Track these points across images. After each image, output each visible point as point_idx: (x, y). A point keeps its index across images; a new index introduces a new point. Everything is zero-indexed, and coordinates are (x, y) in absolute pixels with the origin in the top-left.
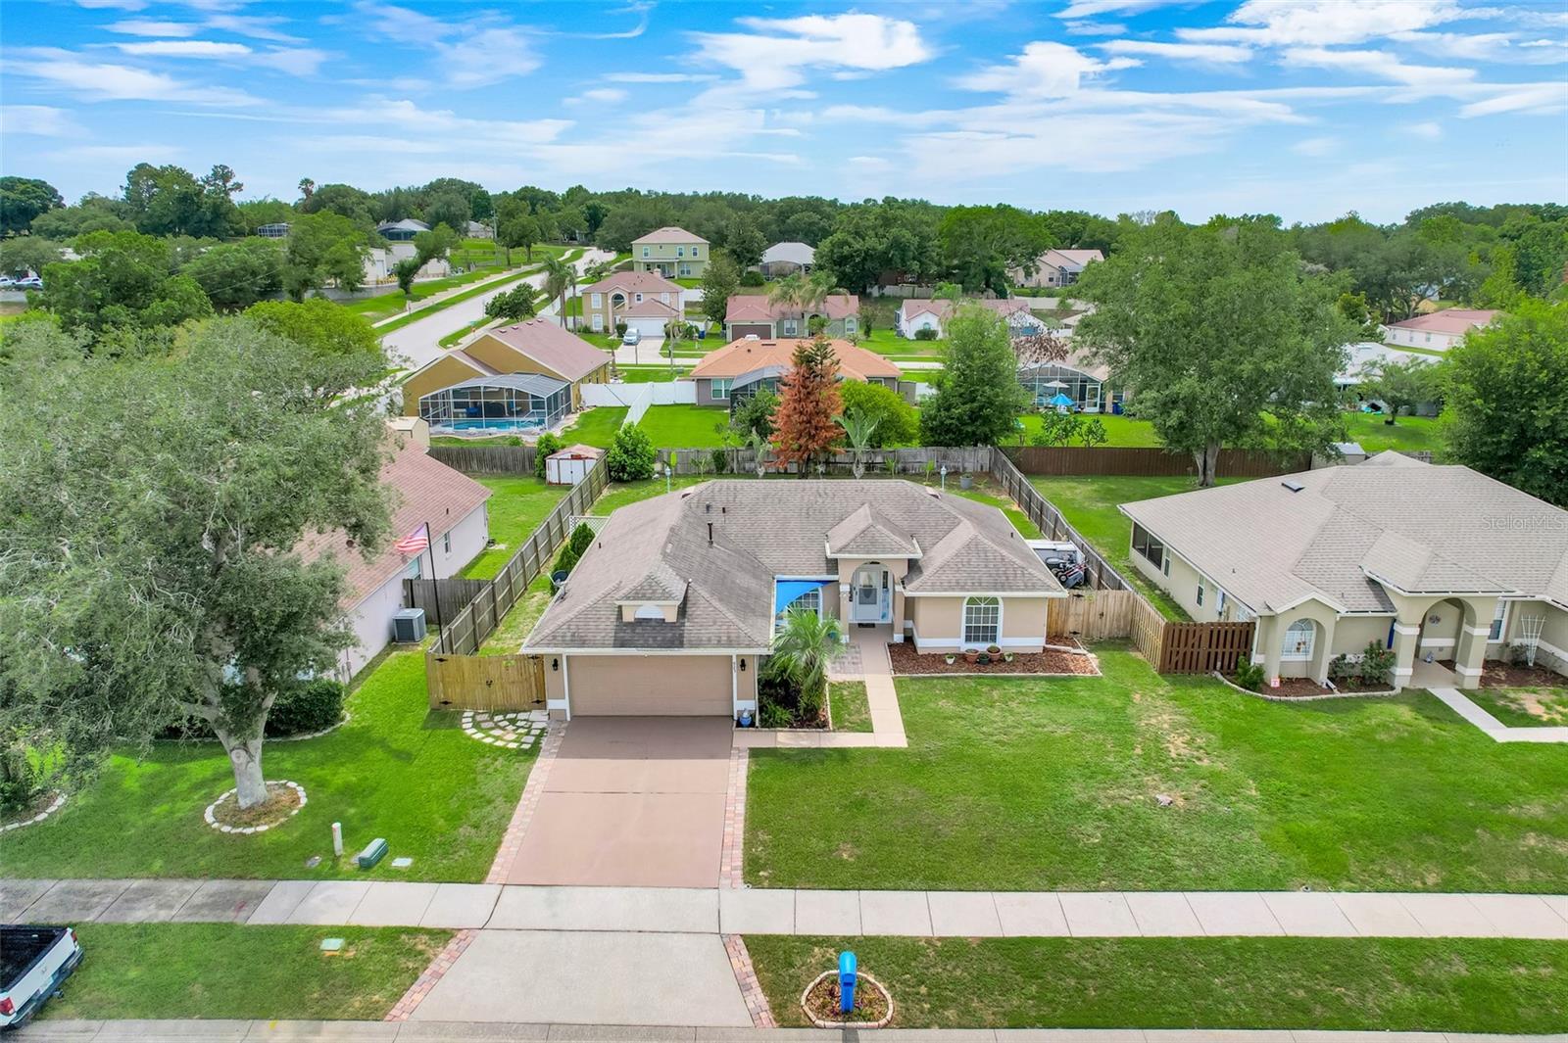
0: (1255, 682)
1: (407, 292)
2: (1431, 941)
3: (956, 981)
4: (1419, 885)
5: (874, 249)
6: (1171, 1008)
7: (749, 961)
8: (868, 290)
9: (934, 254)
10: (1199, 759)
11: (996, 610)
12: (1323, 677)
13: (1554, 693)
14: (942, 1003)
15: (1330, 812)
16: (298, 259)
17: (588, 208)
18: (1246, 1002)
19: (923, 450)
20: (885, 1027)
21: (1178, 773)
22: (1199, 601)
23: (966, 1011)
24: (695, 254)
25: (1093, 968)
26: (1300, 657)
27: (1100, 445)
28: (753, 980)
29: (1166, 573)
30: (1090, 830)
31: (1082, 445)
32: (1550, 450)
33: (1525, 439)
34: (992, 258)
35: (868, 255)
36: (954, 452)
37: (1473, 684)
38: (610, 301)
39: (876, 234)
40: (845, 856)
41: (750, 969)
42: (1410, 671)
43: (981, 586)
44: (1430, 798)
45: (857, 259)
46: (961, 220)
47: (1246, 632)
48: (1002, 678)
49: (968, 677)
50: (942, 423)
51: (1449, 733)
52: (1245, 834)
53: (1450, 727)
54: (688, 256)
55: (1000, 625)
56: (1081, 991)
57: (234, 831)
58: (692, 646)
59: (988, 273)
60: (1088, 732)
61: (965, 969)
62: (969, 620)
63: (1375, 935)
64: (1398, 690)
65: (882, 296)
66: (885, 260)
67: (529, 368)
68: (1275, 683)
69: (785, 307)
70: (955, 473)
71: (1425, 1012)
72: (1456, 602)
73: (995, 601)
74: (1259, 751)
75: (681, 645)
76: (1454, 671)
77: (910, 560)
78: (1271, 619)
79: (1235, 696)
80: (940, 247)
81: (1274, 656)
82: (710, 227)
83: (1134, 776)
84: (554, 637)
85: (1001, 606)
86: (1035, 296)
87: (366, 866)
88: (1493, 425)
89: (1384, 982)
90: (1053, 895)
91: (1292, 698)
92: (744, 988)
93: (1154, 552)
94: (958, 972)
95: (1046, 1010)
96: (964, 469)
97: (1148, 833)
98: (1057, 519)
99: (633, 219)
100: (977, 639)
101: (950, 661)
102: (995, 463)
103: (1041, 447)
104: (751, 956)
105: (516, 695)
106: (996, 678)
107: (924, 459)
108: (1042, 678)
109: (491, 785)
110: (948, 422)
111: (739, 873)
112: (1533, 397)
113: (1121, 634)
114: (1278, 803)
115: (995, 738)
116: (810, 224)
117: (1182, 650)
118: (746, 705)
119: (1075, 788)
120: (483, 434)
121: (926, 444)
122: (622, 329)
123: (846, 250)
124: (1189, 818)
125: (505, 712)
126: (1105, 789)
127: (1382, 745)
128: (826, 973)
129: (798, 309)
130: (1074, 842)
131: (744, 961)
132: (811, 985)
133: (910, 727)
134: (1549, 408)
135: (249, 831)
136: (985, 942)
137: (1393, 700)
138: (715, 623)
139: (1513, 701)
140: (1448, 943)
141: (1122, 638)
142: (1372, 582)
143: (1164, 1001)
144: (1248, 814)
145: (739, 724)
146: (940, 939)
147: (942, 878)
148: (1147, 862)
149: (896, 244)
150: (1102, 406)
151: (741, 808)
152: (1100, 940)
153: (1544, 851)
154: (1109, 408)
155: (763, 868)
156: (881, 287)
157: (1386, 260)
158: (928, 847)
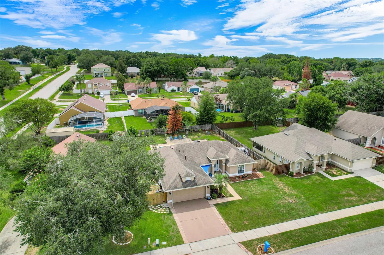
0: (292, 175)
1: (29, 83)
2: (341, 219)
3: (279, 242)
4: (335, 209)
5: (156, 70)
6: (313, 239)
7: (244, 247)
8: (154, 79)
9: (170, 70)
10: (292, 192)
11: (243, 167)
12: (302, 172)
13: (336, 169)
14: (280, 247)
15: (316, 199)
16: (4, 78)
17: (68, 55)
18: (322, 235)
19: (197, 126)
20: (273, 253)
21: (290, 196)
22: (274, 159)
23: (284, 247)
24: (108, 70)
25: (298, 235)
26: (298, 169)
27: (233, 122)
28: (247, 250)
29: (264, 152)
30: (283, 210)
31: (230, 122)
32: (320, 121)
33: (316, 119)
34: (183, 71)
35: (155, 71)
36: (204, 126)
37: (324, 170)
38: (93, 86)
39: (156, 66)
40: (246, 223)
41: (245, 248)
42: (315, 169)
43: (241, 163)
44: (329, 193)
45: (152, 72)
46: (176, 62)
47: (288, 165)
48: (249, 180)
49: (242, 181)
50: (202, 120)
51: (326, 180)
52: (306, 205)
53: (325, 179)
54: (106, 71)
55: (244, 170)
56: (299, 239)
57: (124, 244)
58: (199, 185)
59: (182, 74)
60: (271, 190)
61: (279, 240)
62: (239, 169)
63: (334, 219)
64: (314, 173)
65: (158, 80)
66: (158, 72)
67: (93, 110)
68: (295, 174)
69: (139, 86)
70: (205, 130)
71: (346, 231)
72: (322, 156)
73: (244, 165)
74: (300, 189)
75: (197, 185)
76: (321, 168)
77: (226, 159)
78: (294, 163)
79: (290, 178)
80: (171, 68)
81: (294, 169)
82: (108, 62)
83: (283, 197)
84: (170, 188)
85: (245, 166)
86: (193, 79)
87: (158, 246)
88: (310, 116)
89: (339, 227)
90: (284, 223)
91: (299, 177)
92: (247, 252)
93: (261, 148)
94: (279, 241)
95: (296, 244)
96: (206, 129)
97: (291, 208)
98: (237, 142)
99: (87, 60)
100: (240, 173)
101: (237, 178)
102: (213, 128)
103: (221, 123)
104: (244, 246)
105: (160, 201)
106: (247, 181)
107: (198, 128)
108: (255, 179)
109: (169, 222)
110: (203, 120)
111: (230, 231)
112: (317, 111)
113: (263, 167)
114: (308, 199)
115: (256, 194)
116: (135, 61)
117: (278, 170)
118: (208, 195)
119: (276, 202)
120: (87, 129)
121: (197, 124)
122: (98, 93)
123: (149, 70)
124: (296, 204)
125: (157, 205)
126: (280, 201)
127: (318, 184)
128: (259, 246)
129: (142, 86)
130: (281, 212)
131: (243, 247)
132: (258, 249)
133: (240, 194)
134: (320, 113)
135: (127, 243)
136: (279, 234)
137: (314, 175)
138: (201, 179)
139: (331, 172)
140: (344, 219)
141: (263, 168)
142: (308, 153)
143: (311, 238)
144: (305, 201)
145: (208, 199)
146: (272, 235)
147: (265, 224)
148: (295, 214)
149: (161, 68)
150: (225, 110)
151: (221, 218)
152: (296, 230)
153: (348, 199)
154: (227, 111)
155: (234, 229)
156: (157, 78)
157: (266, 70)
158: (259, 218)
